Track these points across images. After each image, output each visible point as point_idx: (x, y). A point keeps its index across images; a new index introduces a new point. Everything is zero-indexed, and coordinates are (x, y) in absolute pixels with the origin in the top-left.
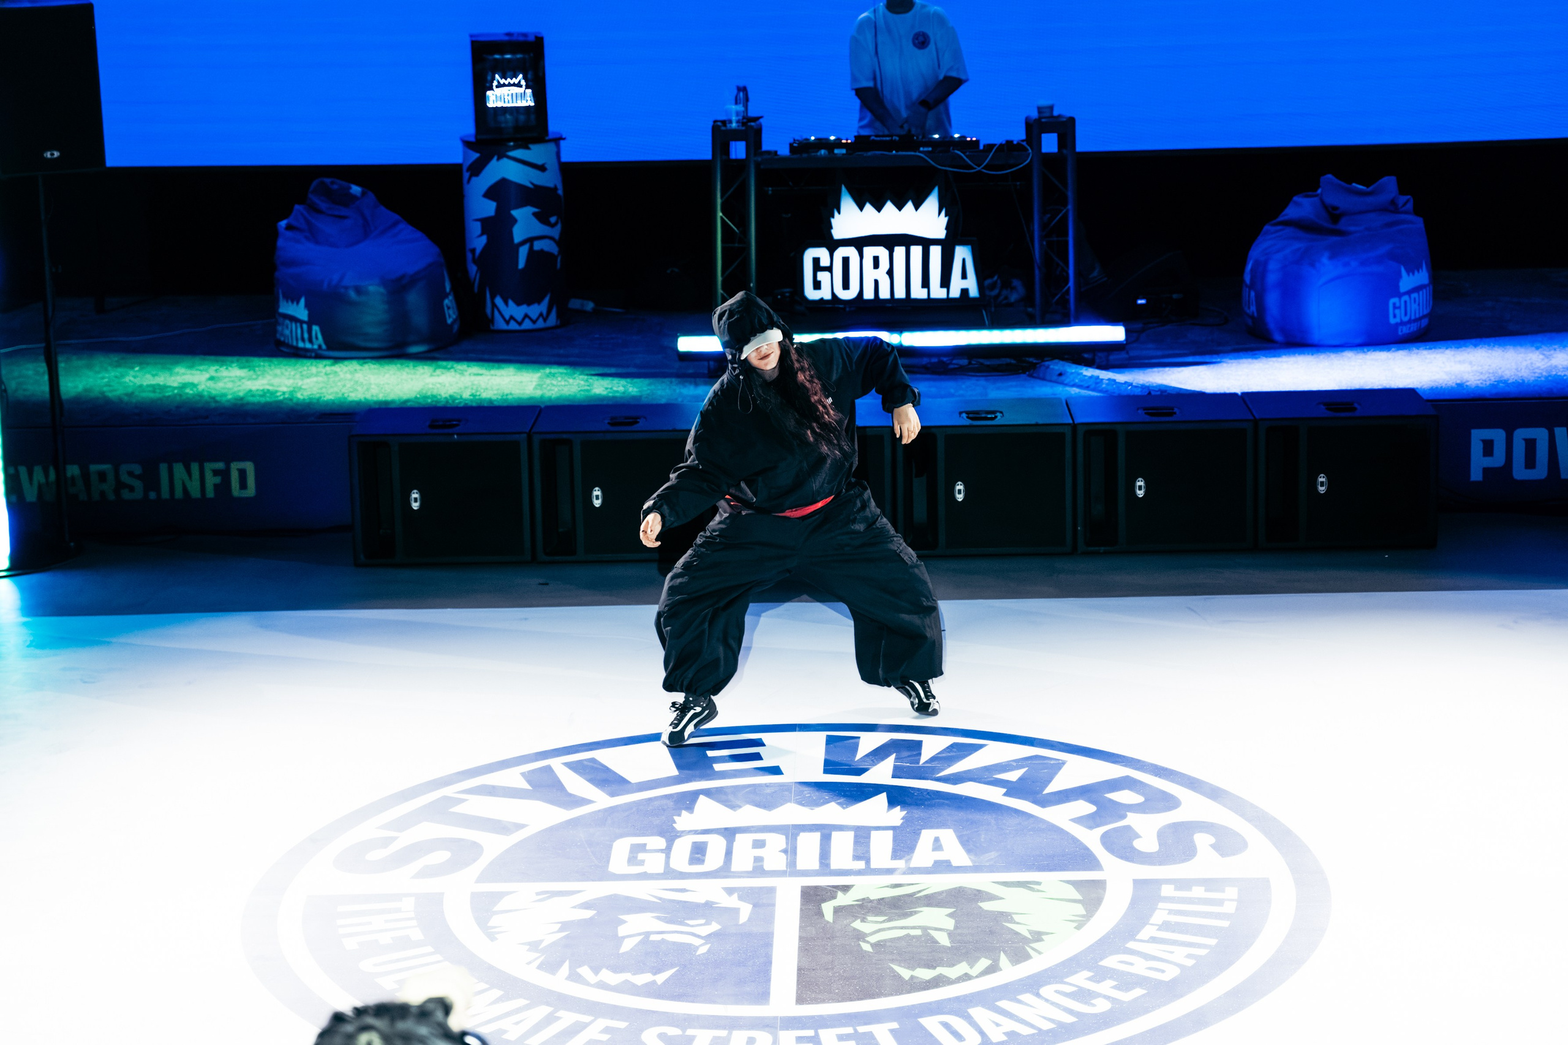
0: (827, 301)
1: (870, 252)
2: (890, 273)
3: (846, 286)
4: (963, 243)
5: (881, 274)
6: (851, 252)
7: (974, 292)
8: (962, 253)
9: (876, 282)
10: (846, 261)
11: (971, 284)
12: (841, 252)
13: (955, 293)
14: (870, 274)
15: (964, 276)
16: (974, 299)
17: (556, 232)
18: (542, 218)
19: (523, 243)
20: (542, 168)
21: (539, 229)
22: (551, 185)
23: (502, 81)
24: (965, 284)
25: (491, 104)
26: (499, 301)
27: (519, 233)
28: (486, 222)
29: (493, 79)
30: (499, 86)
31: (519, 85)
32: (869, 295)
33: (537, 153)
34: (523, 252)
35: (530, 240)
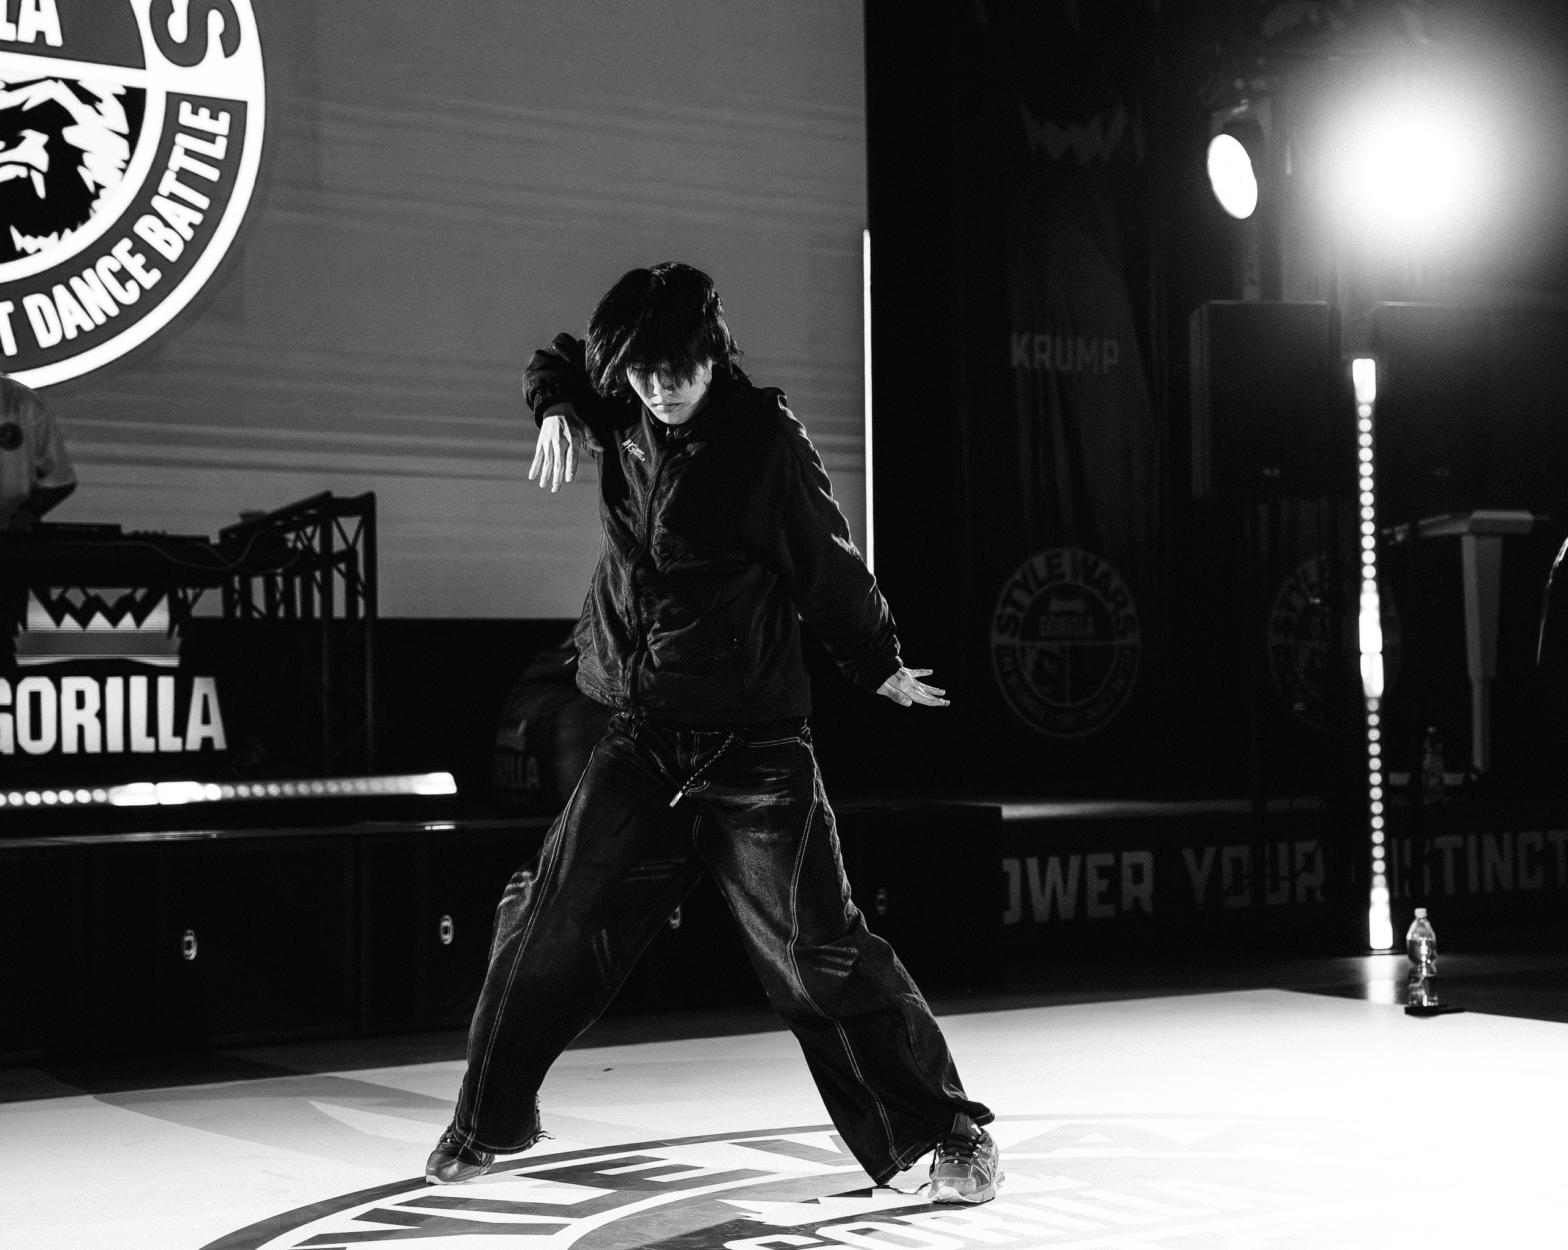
0: (8, 757)
1: (71, 684)
2: (101, 715)
3: (36, 733)
4: (204, 674)
5: (88, 717)
6: (43, 685)
7: (220, 744)
8: (202, 687)
9: (81, 729)
10: (35, 698)
11: (216, 731)
12: (28, 685)
13: (194, 742)
14: (72, 717)
15: (206, 720)
16: (220, 752)
24: (207, 731)
32: (70, 746)
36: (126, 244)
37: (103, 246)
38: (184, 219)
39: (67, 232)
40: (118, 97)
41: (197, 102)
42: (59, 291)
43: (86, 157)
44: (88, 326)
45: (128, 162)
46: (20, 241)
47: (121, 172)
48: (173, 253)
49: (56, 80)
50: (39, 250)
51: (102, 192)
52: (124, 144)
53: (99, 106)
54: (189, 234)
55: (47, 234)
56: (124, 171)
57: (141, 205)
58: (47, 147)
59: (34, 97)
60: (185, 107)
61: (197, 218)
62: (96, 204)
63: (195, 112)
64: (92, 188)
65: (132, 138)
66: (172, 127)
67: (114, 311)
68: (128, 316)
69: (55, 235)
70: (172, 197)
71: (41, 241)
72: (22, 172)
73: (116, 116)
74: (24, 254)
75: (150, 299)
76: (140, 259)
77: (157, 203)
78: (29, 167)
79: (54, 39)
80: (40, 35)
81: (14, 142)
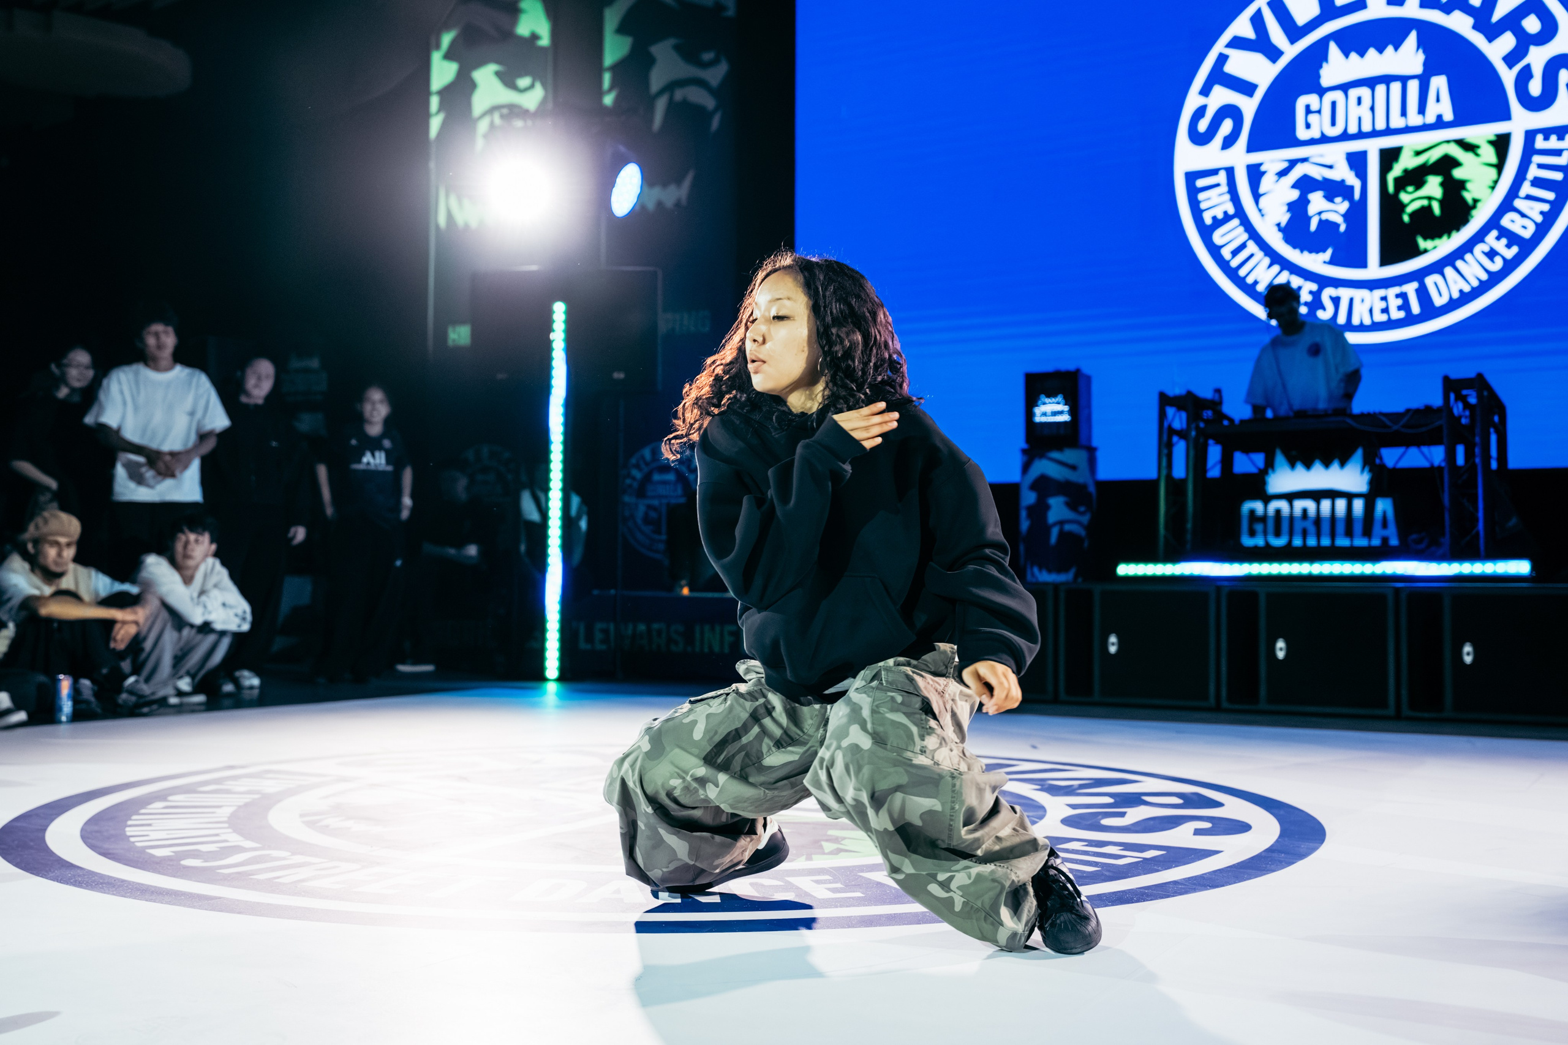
0: (1261, 547)
1: (1299, 504)
2: (1316, 523)
3: (1277, 533)
4: (1384, 495)
5: (1308, 524)
6: (1283, 504)
7: (1394, 542)
8: (1383, 504)
9: (1304, 531)
10: (1278, 513)
11: (1391, 533)
12: (1274, 504)
13: (1375, 540)
14: (1299, 524)
15: (1385, 527)
16: (1393, 547)
17: (1085, 519)
18: (1072, 506)
19: (1055, 524)
20: (1073, 468)
21: (1068, 514)
22: (1081, 480)
23: (1047, 400)
24: (1386, 533)
25: (1038, 419)
26: (1036, 570)
27: (1052, 517)
28: (1030, 509)
29: (1039, 399)
30: (1044, 404)
31: (1058, 403)
32: (1297, 541)
33: (1070, 455)
34: (1055, 532)
35: (1061, 523)
36: (1494, 233)
37: (1479, 237)
38: (1536, 211)
39: (1454, 234)
40: (1491, 143)
41: (1547, 133)
42: (1449, 271)
43: (1468, 186)
44: (1467, 289)
45: (1496, 182)
46: (1422, 243)
47: (1490, 190)
48: (1527, 234)
49: (1448, 142)
50: (1435, 248)
51: (1479, 205)
52: (1493, 172)
53: (1479, 151)
54: (1539, 219)
55: (1440, 236)
56: (1493, 188)
57: (1507, 206)
58: (1442, 184)
59: (1433, 156)
60: (1539, 138)
61: (1546, 207)
62: (1474, 212)
63: (1546, 138)
64: (1470, 202)
65: (1500, 167)
66: (1529, 150)
67: (1484, 277)
68: (1495, 278)
69: (1445, 237)
70: (1529, 197)
71: (1437, 242)
72: (1425, 203)
73: (1489, 154)
74: (1425, 251)
75: (1510, 266)
76: (1504, 241)
77: (1518, 203)
78: (1430, 198)
79: (1448, 116)
80: (1439, 117)
81: (1419, 184)
